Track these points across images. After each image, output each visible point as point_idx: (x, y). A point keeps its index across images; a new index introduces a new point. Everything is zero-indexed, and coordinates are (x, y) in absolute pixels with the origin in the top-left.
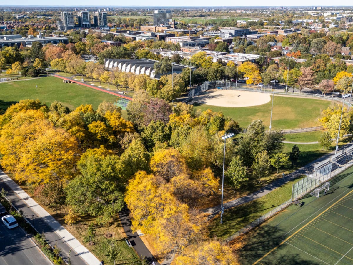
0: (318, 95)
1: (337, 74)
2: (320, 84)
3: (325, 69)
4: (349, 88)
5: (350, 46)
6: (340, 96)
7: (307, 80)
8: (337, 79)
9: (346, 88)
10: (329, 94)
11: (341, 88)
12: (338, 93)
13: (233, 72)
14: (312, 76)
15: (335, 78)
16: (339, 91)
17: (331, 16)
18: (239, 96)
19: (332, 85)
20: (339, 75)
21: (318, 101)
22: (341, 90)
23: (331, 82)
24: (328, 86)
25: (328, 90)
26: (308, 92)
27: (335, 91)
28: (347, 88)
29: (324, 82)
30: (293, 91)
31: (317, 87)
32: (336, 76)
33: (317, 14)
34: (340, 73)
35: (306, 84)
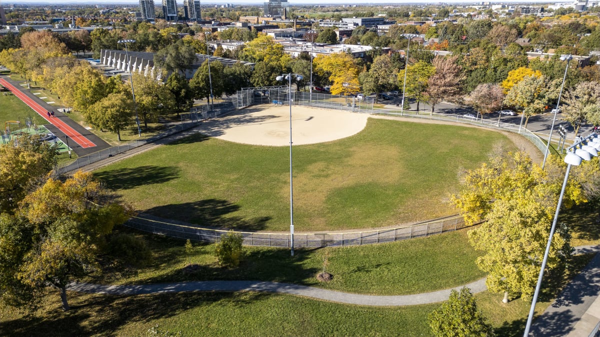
0: (469, 117)
1: (509, 73)
2: (474, 94)
3: (487, 66)
4: (537, 101)
5: (529, 37)
6: (516, 120)
7: (445, 85)
8: (510, 84)
9: (529, 103)
10: (493, 114)
11: (519, 100)
12: (512, 113)
13: (305, 70)
14: (457, 75)
15: (505, 82)
16: (512, 108)
17: (501, 9)
18: (311, 118)
19: (500, 95)
20: (514, 74)
21: (466, 132)
22: (517, 107)
23: (497, 89)
24: (490, 97)
25: (489, 106)
26: (449, 112)
27: (506, 108)
28: (532, 101)
29: (483, 89)
30: (418, 110)
31: (468, 99)
32: (509, 78)
33: (483, 8)
34: (517, 71)
35: (445, 92)
